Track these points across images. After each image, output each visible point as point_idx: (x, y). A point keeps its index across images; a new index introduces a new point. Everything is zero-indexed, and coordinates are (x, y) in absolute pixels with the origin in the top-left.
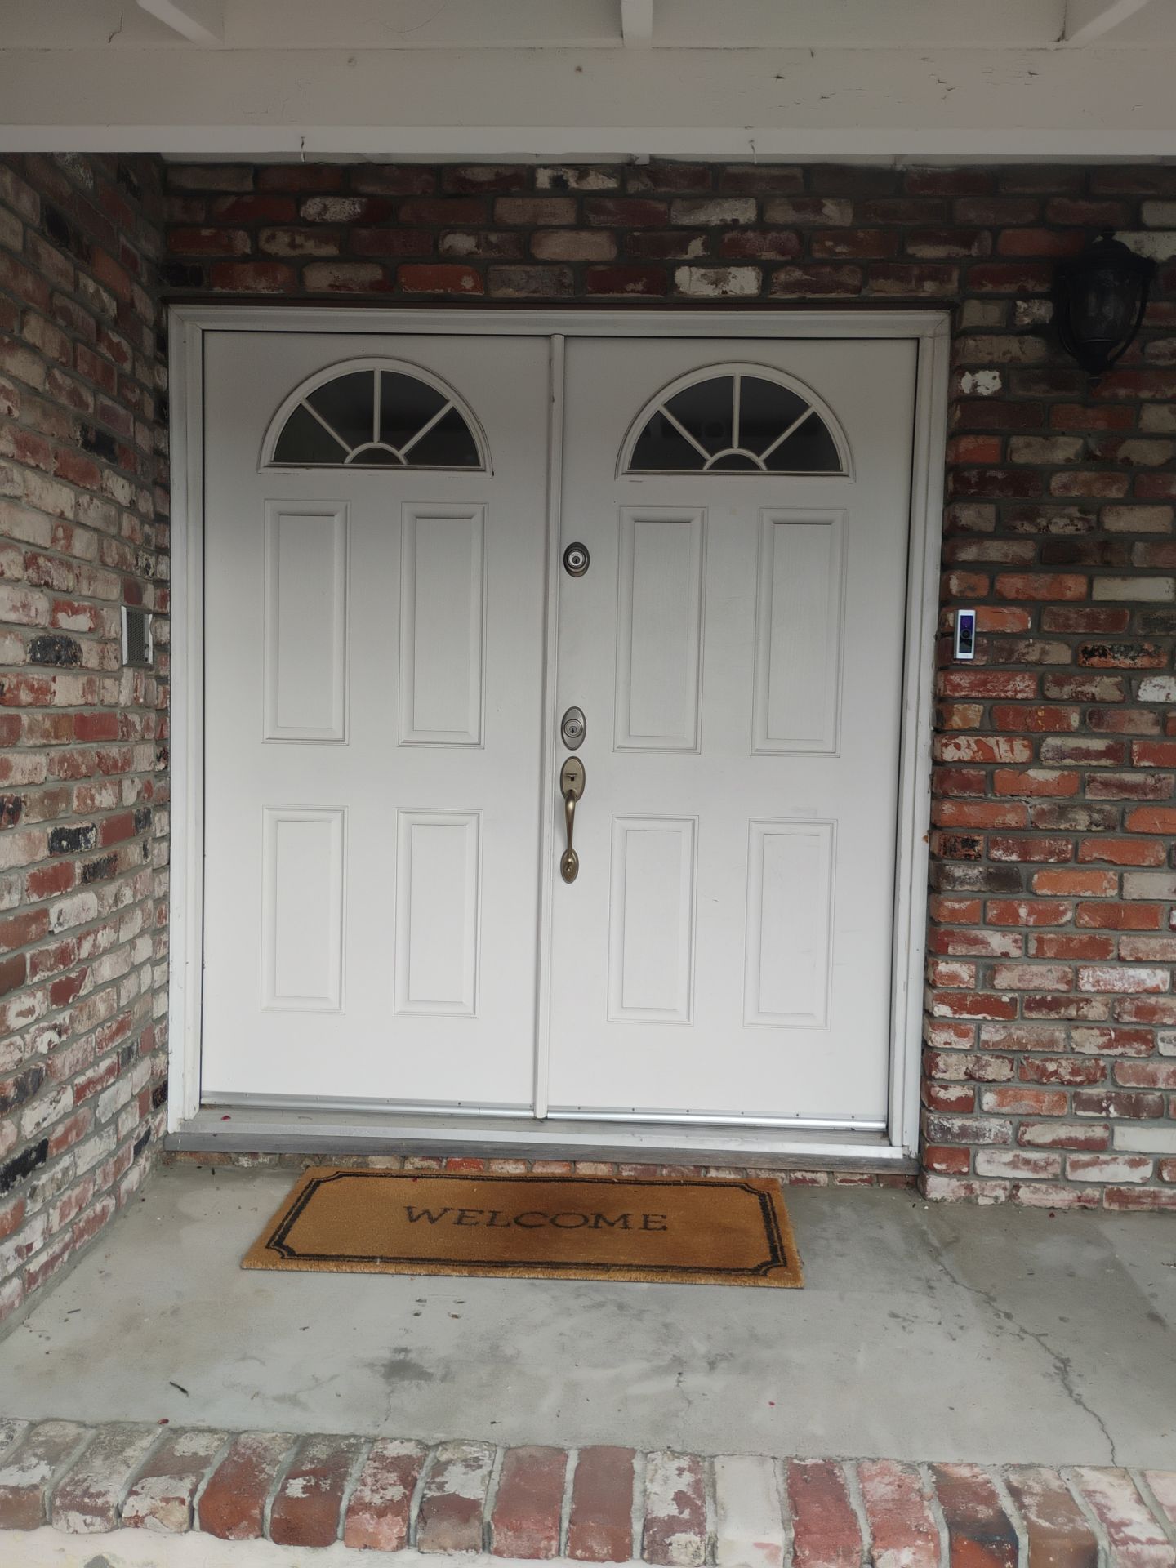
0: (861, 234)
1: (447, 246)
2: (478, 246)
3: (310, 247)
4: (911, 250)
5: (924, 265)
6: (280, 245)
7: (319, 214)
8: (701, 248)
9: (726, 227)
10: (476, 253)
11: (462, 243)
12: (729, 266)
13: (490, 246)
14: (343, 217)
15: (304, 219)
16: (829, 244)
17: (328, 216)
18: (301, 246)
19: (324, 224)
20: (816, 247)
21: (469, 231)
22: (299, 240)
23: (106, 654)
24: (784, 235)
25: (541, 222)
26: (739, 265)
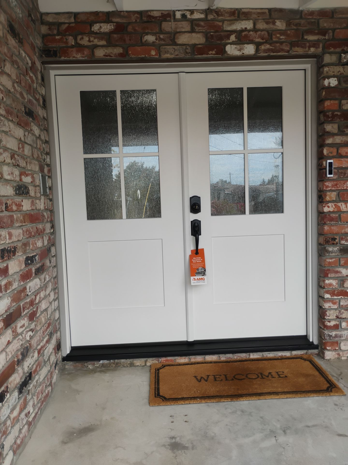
0: (289, 32)
1: (145, 40)
2: (156, 39)
3: (96, 42)
4: (305, 37)
5: (310, 42)
6: (85, 41)
7: (99, 29)
8: (235, 38)
9: (242, 31)
10: (156, 42)
11: (150, 38)
12: (244, 44)
13: (161, 39)
14: (107, 30)
15: (93, 31)
16: (278, 35)
17: (102, 30)
18: (93, 41)
19: (100, 33)
20: (274, 36)
21: (153, 34)
22: (92, 39)
23: (36, 191)
24: (263, 33)
25: (178, 30)
26: (248, 44)
